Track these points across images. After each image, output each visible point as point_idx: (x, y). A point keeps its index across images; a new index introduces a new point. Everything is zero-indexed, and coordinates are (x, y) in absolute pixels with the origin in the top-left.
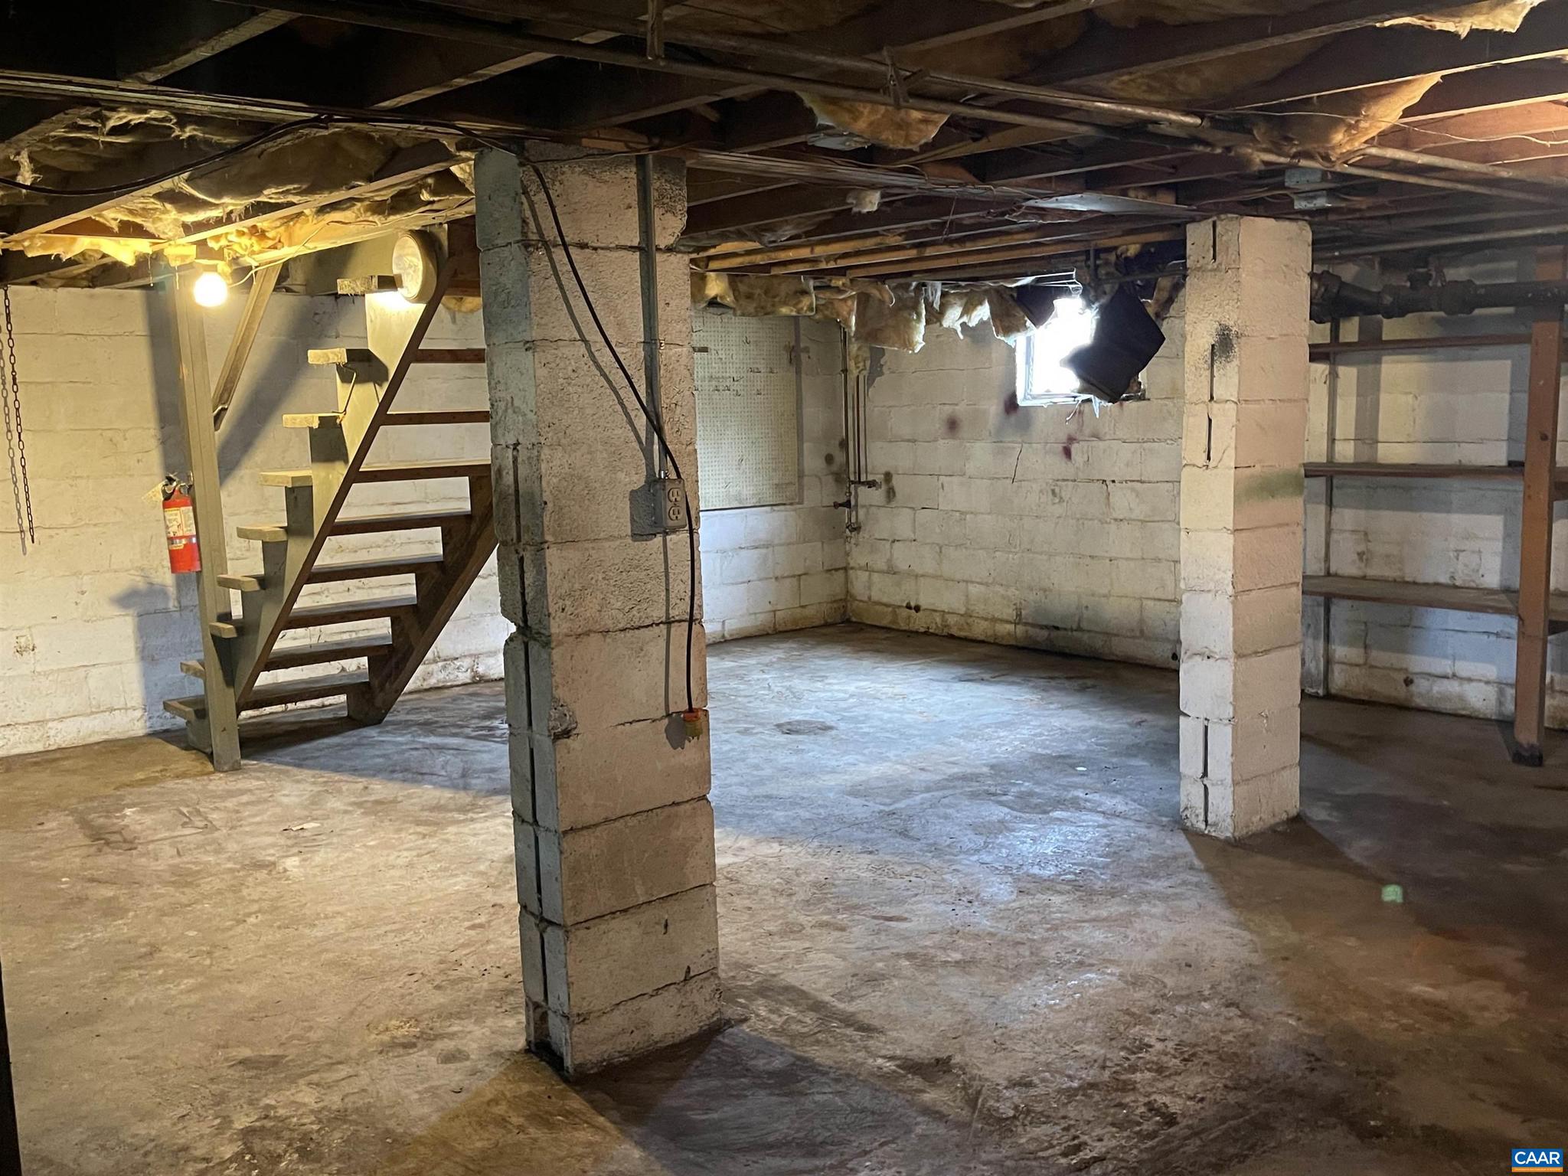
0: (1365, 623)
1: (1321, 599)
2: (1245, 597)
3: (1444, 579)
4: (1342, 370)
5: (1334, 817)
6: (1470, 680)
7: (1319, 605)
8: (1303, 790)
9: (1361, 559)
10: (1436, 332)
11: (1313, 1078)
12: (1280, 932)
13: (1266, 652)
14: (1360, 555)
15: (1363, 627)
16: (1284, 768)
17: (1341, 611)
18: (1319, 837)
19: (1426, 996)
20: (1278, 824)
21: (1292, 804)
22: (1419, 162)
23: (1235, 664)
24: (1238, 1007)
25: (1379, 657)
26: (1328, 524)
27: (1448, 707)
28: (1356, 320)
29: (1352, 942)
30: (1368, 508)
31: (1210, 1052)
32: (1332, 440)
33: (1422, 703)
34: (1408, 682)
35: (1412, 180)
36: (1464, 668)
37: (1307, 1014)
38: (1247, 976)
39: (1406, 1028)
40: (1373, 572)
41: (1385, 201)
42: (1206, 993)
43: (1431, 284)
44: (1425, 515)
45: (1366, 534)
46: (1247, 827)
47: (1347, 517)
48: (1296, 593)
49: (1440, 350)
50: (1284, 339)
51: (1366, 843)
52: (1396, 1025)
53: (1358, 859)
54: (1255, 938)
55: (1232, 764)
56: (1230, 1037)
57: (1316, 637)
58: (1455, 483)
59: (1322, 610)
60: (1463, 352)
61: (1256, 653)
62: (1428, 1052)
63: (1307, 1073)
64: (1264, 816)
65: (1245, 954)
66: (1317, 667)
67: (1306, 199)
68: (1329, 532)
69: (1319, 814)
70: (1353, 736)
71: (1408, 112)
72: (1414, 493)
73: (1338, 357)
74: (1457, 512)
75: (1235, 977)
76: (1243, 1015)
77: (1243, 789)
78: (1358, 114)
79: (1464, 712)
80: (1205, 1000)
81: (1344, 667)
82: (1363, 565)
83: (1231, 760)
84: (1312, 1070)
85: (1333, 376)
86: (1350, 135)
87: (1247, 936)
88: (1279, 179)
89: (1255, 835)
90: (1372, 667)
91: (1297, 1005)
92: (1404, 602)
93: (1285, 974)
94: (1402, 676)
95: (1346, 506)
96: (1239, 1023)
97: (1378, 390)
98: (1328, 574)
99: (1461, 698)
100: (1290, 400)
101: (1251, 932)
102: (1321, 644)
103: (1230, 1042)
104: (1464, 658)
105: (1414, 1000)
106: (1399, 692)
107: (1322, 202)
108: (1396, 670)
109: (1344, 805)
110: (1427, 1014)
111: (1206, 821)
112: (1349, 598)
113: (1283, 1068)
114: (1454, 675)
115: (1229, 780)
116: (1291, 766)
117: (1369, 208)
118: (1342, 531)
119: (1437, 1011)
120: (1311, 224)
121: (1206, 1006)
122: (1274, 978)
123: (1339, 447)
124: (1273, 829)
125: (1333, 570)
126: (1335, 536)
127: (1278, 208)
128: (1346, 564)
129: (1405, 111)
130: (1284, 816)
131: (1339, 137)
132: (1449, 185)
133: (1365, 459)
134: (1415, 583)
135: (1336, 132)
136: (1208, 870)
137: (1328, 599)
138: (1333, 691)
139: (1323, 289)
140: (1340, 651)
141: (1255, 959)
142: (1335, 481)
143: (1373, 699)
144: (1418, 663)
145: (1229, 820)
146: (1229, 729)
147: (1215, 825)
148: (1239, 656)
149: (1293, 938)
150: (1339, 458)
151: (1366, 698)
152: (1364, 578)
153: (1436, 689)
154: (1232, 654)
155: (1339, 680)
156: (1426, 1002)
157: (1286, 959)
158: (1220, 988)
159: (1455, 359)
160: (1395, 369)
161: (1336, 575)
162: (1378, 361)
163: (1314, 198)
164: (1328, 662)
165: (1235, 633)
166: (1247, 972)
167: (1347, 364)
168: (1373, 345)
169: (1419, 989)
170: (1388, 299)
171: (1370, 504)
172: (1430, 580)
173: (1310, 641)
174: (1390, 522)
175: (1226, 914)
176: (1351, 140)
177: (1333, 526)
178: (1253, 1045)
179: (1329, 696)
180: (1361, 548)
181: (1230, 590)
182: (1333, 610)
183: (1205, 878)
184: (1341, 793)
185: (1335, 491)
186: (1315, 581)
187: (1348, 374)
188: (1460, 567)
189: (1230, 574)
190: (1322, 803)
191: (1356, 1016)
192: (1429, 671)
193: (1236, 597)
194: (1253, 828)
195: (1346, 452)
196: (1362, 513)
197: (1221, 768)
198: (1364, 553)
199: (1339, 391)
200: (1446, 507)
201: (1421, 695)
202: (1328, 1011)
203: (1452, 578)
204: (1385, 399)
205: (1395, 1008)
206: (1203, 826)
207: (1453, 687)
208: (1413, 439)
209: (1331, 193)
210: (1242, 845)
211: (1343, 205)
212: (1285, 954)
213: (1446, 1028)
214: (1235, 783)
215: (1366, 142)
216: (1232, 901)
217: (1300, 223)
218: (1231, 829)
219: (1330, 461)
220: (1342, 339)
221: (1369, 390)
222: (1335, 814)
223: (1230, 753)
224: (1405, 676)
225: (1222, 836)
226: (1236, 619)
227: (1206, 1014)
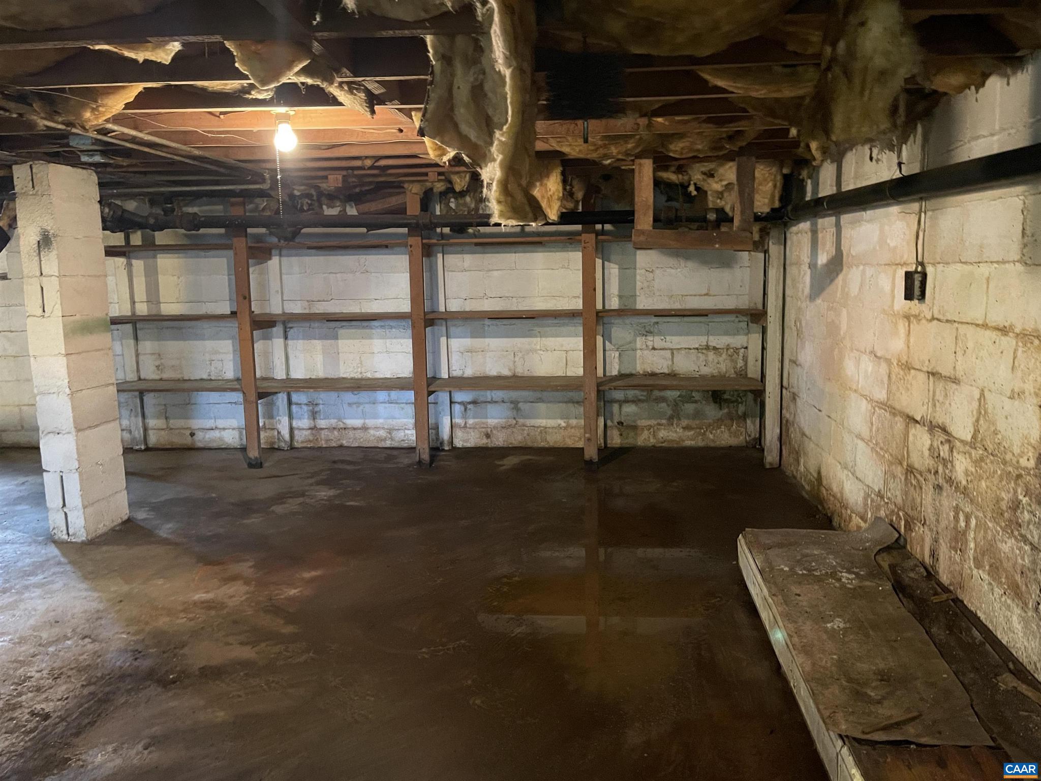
0: (165, 405)
1: (137, 393)
2: (79, 394)
3: (205, 376)
4: (134, 262)
5: (151, 515)
6: (224, 429)
7: (136, 397)
8: (130, 505)
9: (158, 369)
10: (185, 241)
11: (136, 663)
12: (118, 587)
13: (97, 426)
14: (158, 367)
15: (163, 407)
16: (116, 493)
17: (149, 399)
18: (142, 528)
19: (203, 599)
20: (115, 526)
21: (124, 512)
22: (146, 138)
23: (77, 436)
24: (90, 638)
25: (174, 423)
26: (137, 350)
27: (214, 445)
28: (139, 233)
29: (160, 582)
30: (158, 340)
31: (72, 669)
32: (133, 303)
33: (200, 445)
34: (192, 435)
35: (146, 150)
36: (221, 423)
37: (133, 629)
38: (98, 616)
39: (191, 620)
40: (165, 376)
41: (134, 161)
42: (69, 635)
43: (175, 213)
44: (191, 342)
45: (159, 355)
46: (96, 531)
47: (147, 346)
48: (113, 390)
49: (190, 252)
50: (86, 239)
51: (170, 525)
52: (185, 619)
53: (165, 536)
54: (100, 594)
55: (81, 496)
56: (85, 656)
57: (136, 416)
58: (205, 324)
59: (138, 401)
60: (202, 253)
61: (90, 427)
62: (203, 628)
63: (133, 662)
64: (107, 523)
65: (95, 605)
66: (138, 434)
67: (88, 155)
68: (137, 355)
69: (141, 515)
70: (163, 469)
71: (128, 106)
72: (184, 331)
73: (131, 255)
74: (208, 339)
75: (88, 620)
76: (94, 641)
77: (90, 510)
78: (96, 101)
79: (223, 447)
80: (68, 640)
81: (155, 431)
82: (159, 372)
83: (80, 493)
84: (136, 659)
85: (129, 266)
86: (95, 114)
87: (96, 595)
88: (65, 141)
89: (101, 536)
90: (171, 429)
91: (127, 626)
92: (184, 390)
93: (120, 610)
94: (188, 432)
95: (145, 340)
96: (90, 647)
97: (157, 273)
98: (140, 379)
99: (221, 439)
100: (95, 276)
101: (99, 591)
102: (140, 419)
103: (85, 659)
104: (220, 418)
105: (195, 604)
106: (188, 441)
107: (98, 159)
108: (184, 429)
109: (156, 508)
110: (203, 608)
111: (68, 534)
112: (152, 391)
113: (118, 663)
114: (216, 428)
115: (80, 505)
116: (121, 491)
117: (128, 166)
118: (145, 354)
119: (208, 605)
120: (97, 173)
121: (69, 642)
122: (112, 615)
123: (137, 305)
124: (113, 530)
125: (142, 377)
126: (141, 358)
127: (70, 158)
128: (149, 372)
129: (126, 104)
130: (120, 521)
131: (88, 115)
132: (169, 156)
133: (154, 312)
134: (190, 380)
135: (86, 111)
136: (70, 563)
137: (142, 393)
138: (150, 446)
139: (112, 213)
140: (152, 423)
141: (101, 607)
142: (138, 326)
143: (174, 447)
144: (196, 424)
145: (83, 530)
146: (77, 475)
147: (74, 534)
148: (79, 430)
149: (126, 588)
150: (138, 313)
151: (170, 447)
152: (161, 380)
153: (207, 436)
154: (73, 430)
155: (153, 439)
156: (202, 602)
157: (121, 601)
158: (78, 630)
159: (197, 257)
160: (166, 263)
161: (145, 380)
162: (155, 257)
163: (92, 155)
164: (146, 429)
165: (74, 417)
166: (95, 616)
167: (137, 258)
168: (150, 248)
169: (197, 597)
170: (152, 221)
171: (159, 338)
172: (198, 378)
173: (133, 418)
174: (173, 347)
175: (83, 586)
176: (97, 118)
177: (139, 351)
178: (99, 656)
179: (148, 449)
180: (157, 363)
181: (68, 391)
182: (145, 398)
183: (69, 568)
184: (154, 501)
185: (138, 331)
186: (133, 384)
187: (138, 265)
188: (213, 369)
189: (66, 381)
190: (143, 509)
191: (163, 622)
192: (201, 427)
193: (72, 395)
194: (100, 532)
195: (142, 309)
196: (156, 343)
197: (74, 499)
198: (159, 366)
199: (134, 274)
200: (202, 338)
201: (200, 441)
202: (147, 623)
203: (209, 375)
204: (161, 278)
205: (184, 611)
206: (66, 537)
207: (216, 434)
208: (180, 301)
209: (103, 153)
210: (93, 543)
211: (112, 162)
212: (120, 599)
213: (213, 613)
214: (85, 507)
215: (105, 121)
216: (86, 577)
217: (89, 171)
218: (85, 535)
219: (134, 314)
220: (132, 243)
221: (152, 275)
222: (152, 513)
223: (79, 489)
224: (190, 432)
225: (79, 540)
226: (74, 409)
227: (69, 648)
